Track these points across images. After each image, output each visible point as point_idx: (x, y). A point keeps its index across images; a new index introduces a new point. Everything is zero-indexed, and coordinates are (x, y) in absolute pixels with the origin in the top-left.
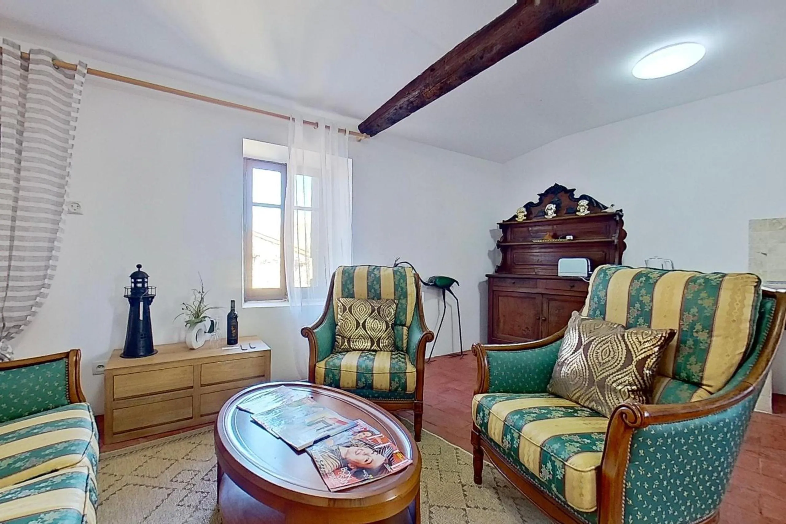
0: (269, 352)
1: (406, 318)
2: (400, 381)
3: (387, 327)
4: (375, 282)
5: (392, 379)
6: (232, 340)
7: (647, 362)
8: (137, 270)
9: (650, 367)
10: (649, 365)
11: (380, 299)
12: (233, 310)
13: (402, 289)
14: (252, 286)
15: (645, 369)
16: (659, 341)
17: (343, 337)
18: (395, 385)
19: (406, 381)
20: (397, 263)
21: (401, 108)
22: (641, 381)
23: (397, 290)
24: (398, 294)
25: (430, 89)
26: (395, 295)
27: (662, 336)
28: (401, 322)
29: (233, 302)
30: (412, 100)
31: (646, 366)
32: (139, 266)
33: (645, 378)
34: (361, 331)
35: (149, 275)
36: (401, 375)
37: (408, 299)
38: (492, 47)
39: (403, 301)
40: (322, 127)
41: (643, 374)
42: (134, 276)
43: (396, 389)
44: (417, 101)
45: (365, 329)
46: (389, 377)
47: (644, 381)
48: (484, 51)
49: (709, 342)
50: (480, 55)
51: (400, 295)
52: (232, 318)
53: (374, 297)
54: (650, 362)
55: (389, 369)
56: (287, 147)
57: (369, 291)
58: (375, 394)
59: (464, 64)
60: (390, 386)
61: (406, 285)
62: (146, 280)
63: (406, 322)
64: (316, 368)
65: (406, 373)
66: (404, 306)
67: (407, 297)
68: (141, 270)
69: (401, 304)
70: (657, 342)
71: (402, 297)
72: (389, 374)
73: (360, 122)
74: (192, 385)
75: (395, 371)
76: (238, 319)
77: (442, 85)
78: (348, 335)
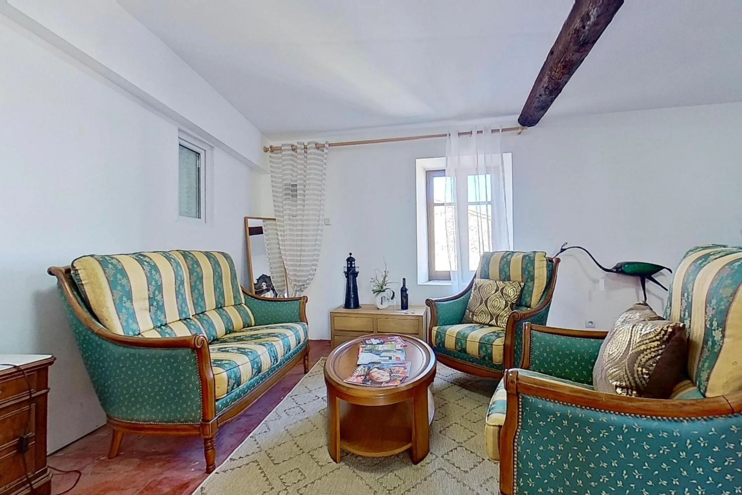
0: (421, 317)
1: (531, 300)
2: (486, 350)
3: (506, 306)
4: (505, 266)
5: (480, 348)
6: (405, 306)
7: (639, 358)
8: (349, 256)
9: (642, 363)
10: (641, 361)
11: (510, 280)
12: (404, 285)
13: (529, 272)
14: (435, 269)
15: (636, 365)
16: (658, 335)
17: (470, 311)
18: (483, 354)
19: (492, 352)
20: (563, 248)
21: (541, 95)
22: (631, 378)
23: (525, 274)
24: (525, 277)
25: (555, 72)
26: (522, 277)
27: (662, 330)
28: (526, 304)
29: (404, 279)
30: (545, 85)
31: (638, 362)
32: (351, 254)
33: (636, 376)
34: (483, 307)
35: (355, 259)
36: (488, 346)
37: (535, 281)
38: (588, 14)
39: (530, 284)
40: (474, 133)
41: (634, 371)
42: (348, 260)
43: (484, 357)
44: (550, 85)
45: (487, 306)
46: (478, 345)
47: (634, 379)
48: (583, 21)
49: (721, 344)
50: (581, 26)
51: (527, 278)
52: (404, 290)
53: (505, 278)
54: (644, 357)
55: (479, 339)
56: (445, 158)
57: (500, 273)
58: (471, 358)
59: (571, 39)
60: (479, 354)
61: (534, 269)
62: (353, 263)
63: (531, 303)
64: (433, 331)
65: (492, 345)
66: (531, 289)
67: (534, 280)
68: (352, 256)
69: (529, 287)
70: (655, 336)
71: (529, 280)
72: (478, 343)
73: (518, 117)
74: (372, 330)
75: (484, 342)
76: (408, 292)
77: (563, 64)
78: (473, 309)
